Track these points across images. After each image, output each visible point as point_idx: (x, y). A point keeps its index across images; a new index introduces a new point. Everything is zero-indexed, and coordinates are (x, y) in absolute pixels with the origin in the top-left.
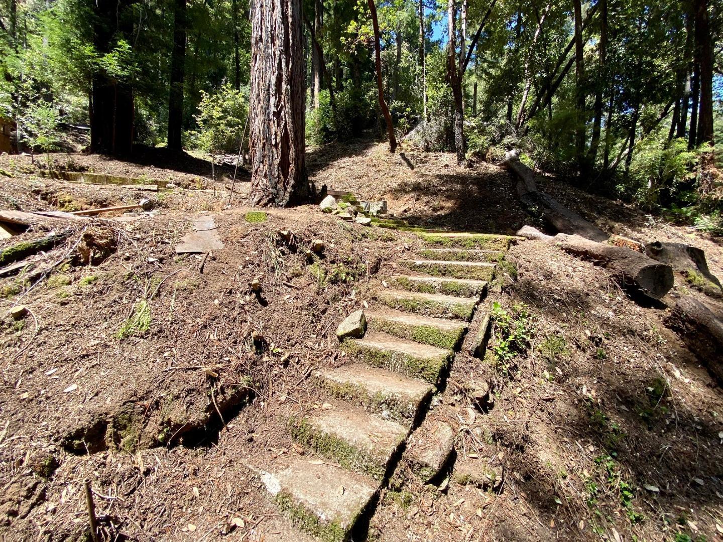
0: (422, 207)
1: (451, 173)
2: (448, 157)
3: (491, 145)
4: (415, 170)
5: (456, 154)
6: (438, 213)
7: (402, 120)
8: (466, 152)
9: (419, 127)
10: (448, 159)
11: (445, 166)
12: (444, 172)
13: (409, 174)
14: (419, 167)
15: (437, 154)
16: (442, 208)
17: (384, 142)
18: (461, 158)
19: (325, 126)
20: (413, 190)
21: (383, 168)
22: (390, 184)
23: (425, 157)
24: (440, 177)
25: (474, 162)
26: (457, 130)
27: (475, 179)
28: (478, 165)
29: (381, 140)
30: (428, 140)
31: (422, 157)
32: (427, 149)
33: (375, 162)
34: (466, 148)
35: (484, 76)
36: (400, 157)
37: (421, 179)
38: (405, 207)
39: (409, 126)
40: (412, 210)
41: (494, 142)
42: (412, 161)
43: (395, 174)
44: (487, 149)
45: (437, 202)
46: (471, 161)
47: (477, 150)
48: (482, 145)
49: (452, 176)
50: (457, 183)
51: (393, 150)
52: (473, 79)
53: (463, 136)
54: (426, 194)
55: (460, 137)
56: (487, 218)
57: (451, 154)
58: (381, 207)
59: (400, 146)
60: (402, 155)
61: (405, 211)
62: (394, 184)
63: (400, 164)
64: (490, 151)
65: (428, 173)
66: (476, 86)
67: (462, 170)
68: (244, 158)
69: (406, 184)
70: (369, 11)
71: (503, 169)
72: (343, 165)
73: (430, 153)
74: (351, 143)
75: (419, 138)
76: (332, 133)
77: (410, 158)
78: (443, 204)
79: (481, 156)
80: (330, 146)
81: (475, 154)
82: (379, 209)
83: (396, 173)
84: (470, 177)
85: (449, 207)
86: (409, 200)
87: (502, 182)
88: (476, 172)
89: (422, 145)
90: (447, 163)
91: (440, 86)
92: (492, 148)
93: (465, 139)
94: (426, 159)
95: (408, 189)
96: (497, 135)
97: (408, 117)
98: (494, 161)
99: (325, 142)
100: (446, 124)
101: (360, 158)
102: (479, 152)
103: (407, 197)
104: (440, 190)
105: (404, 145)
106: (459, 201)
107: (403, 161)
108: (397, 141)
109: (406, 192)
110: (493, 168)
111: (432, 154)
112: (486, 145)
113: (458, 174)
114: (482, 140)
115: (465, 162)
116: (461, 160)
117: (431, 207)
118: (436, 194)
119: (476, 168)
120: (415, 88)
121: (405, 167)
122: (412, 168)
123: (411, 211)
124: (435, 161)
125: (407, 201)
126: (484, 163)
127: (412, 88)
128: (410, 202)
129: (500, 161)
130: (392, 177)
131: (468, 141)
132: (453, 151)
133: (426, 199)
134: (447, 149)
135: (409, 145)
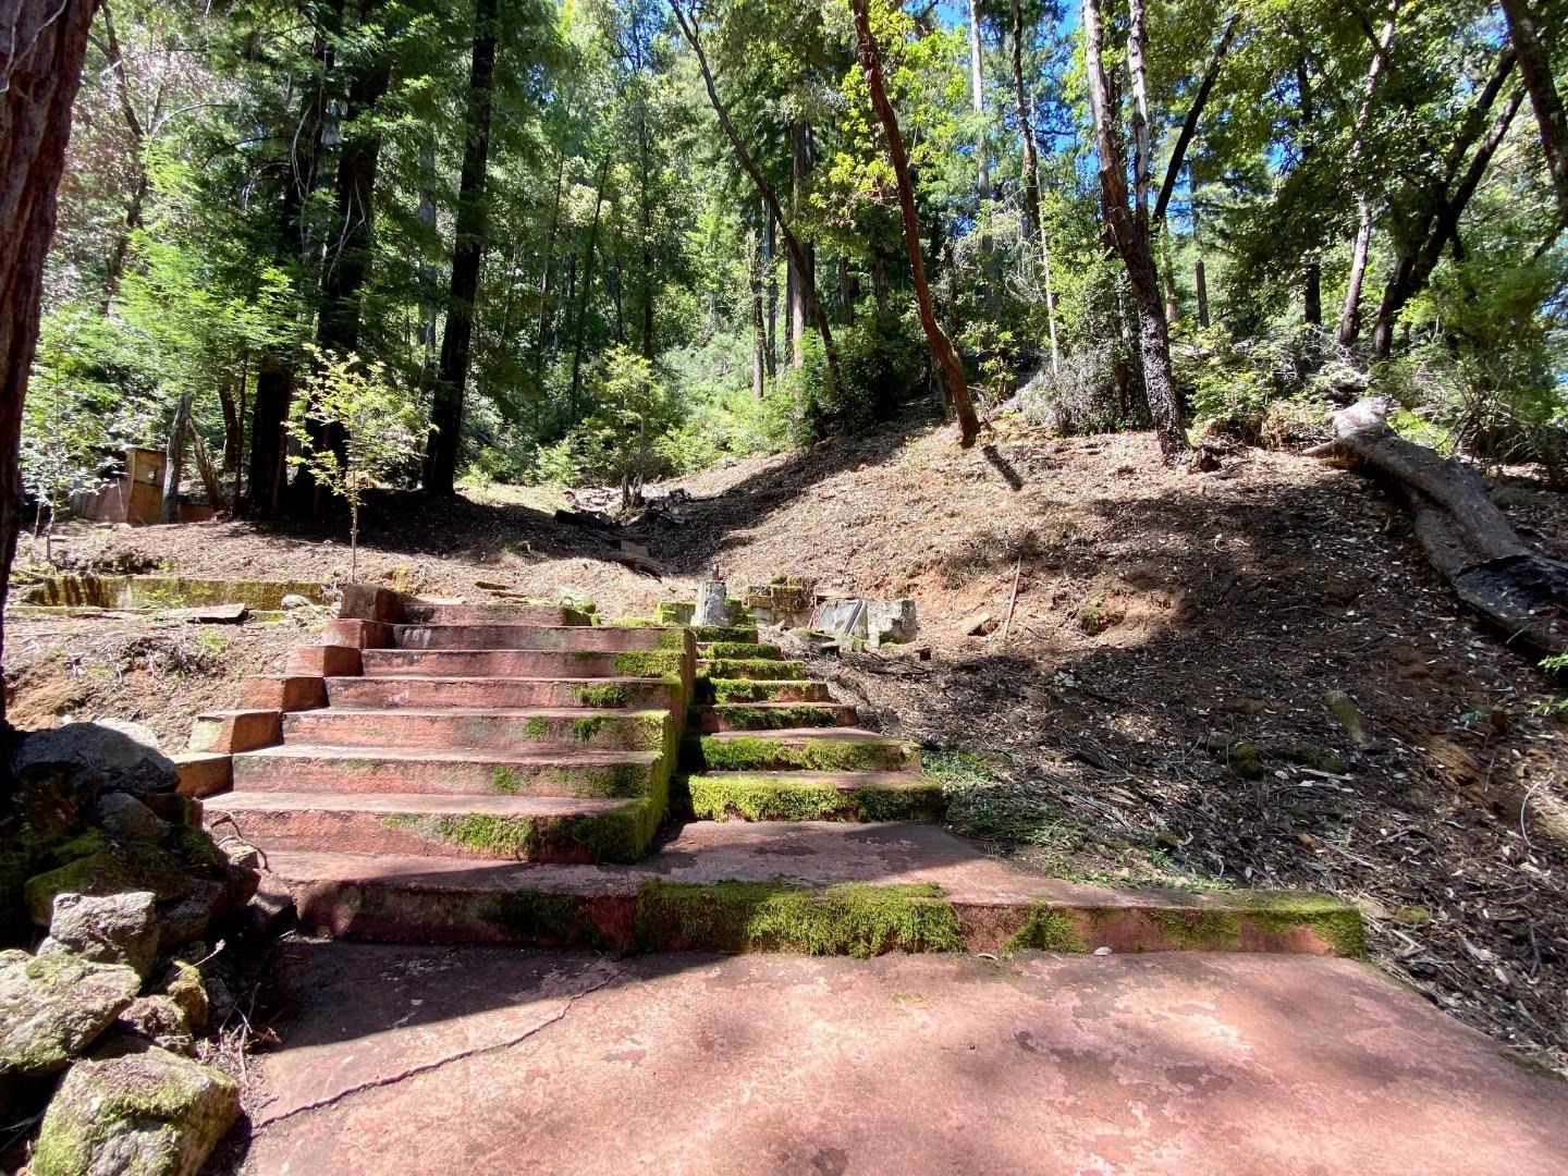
0: (1042, 617)
1: (1145, 493)
2: (1133, 448)
3: (1272, 397)
4: (1025, 491)
5: (1154, 434)
6: (1101, 640)
7: (989, 365)
8: (1190, 426)
9: (1040, 377)
10: (1131, 451)
11: (1121, 471)
12: (1117, 490)
13: (1003, 505)
14: (1037, 481)
15: (1095, 438)
16: (1117, 620)
17: (947, 424)
18: (1174, 443)
19: (814, 405)
20: (1011, 559)
21: (929, 492)
22: (936, 540)
23: (1058, 451)
24: (1106, 509)
25: (1220, 453)
26: (1151, 367)
27: (1235, 509)
28: (1235, 460)
29: (941, 418)
30: (1068, 402)
31: (1048, 451)
32: (1067, 429)
33: (913, 479)
34: (1185, 413)
35: (1219, 242)
36: (981, 457)
37: (1037, 520)
38: (980, 618)
39: (1011, 377)
40: (1004, 627)
41: (1281, 388)
42: (1017, 467)
43: (959, 507)
44: (1260, 408)
45: (1094, 598)
46: (1209, 449)
47: (1228, 416)
48: (1244, 400)
49: (1146, 505)
50: (1165, 526)
51: (967, 442)
52: (1191, 254)
53: (1172, 381)
54: (1054, 570)
55: (1163, 385)
56: (1315, 672)
57: (1140, 436)
58: (896, 622)
59: (989, 427)
60: (990, 452)
61: (978, 631)
62: (951, 540)
63: (982, 476)
64: (1273, 415)
65: (1065, 498)
66: (1200, 269)
67: (1183, 478)
68: (626, 493)
69: (988, 539)
70: (881, 125)
71: (1335, 466)
72: (832, 492)
73: (1075, 439)
74: (869, 436)
75: (1040, 402)
76: (830, 418)
77: (1011, 457)
78: (1116, 605)
79: (1243, 431)
80: (823, 448)
81: (1218, 429)
82: (888, 627)
83: (966, 503)
84: (1213, 503)
85: (1139, 619)
86: (995, 590)
87: (1344, 513)
88: (1230, 483)
89: (1050, 419)
90: (1130, 463)
91: (1084, 258)
92: (1279, 407)
93: (1181, 391)
94: (1061, 456)
95: (994, 555)
96: (1286, 367)
97: (1004, 354)
98: (1291, 442)
99: (815, 439)
100: (1115, 355)
101: (877, 470)
102: (1233, 422)
103: (987, 580)
104: (1102, 556)
105: (1000, 426)
106: (1181, 594)
107: (992, 469)
108: (980, 419)
109: (987, 565)
110: (1298, 469)
111: (1078, 441)
112: (1254, 397)
113: (1170, 495)
114: (1242, 386)
115: (1190, 455)
116: (1173, 450)
117: (1072, 615)
118: (1089, 571)
119: (1232, 472)
120: (1020, 281)
121: (997, 484)
122: (1017, 484)
123: (1001, 633)
124: (1090, 460)
125: (988, 594)
126: (1258, 454)
127: (1011, 283)
128: (997, 598)
129: (1311, 442)
130: (952, 515)
131: (1193, 392)
132: (1145, 424)
133: (1054, 586)
134: (1129, 423)
135: (1015, 424)
